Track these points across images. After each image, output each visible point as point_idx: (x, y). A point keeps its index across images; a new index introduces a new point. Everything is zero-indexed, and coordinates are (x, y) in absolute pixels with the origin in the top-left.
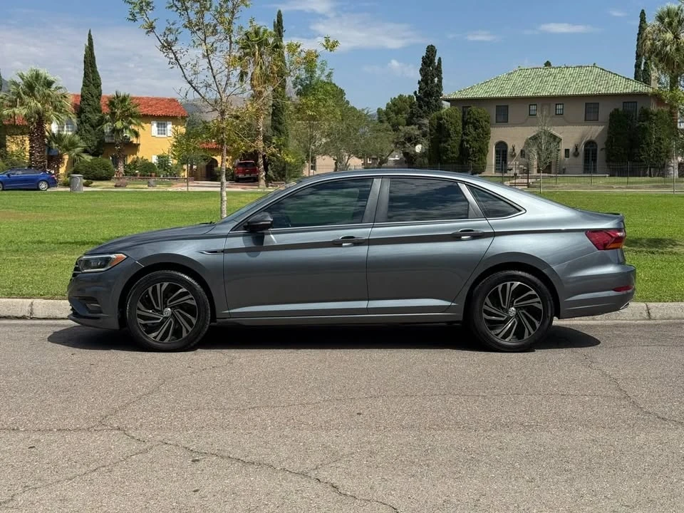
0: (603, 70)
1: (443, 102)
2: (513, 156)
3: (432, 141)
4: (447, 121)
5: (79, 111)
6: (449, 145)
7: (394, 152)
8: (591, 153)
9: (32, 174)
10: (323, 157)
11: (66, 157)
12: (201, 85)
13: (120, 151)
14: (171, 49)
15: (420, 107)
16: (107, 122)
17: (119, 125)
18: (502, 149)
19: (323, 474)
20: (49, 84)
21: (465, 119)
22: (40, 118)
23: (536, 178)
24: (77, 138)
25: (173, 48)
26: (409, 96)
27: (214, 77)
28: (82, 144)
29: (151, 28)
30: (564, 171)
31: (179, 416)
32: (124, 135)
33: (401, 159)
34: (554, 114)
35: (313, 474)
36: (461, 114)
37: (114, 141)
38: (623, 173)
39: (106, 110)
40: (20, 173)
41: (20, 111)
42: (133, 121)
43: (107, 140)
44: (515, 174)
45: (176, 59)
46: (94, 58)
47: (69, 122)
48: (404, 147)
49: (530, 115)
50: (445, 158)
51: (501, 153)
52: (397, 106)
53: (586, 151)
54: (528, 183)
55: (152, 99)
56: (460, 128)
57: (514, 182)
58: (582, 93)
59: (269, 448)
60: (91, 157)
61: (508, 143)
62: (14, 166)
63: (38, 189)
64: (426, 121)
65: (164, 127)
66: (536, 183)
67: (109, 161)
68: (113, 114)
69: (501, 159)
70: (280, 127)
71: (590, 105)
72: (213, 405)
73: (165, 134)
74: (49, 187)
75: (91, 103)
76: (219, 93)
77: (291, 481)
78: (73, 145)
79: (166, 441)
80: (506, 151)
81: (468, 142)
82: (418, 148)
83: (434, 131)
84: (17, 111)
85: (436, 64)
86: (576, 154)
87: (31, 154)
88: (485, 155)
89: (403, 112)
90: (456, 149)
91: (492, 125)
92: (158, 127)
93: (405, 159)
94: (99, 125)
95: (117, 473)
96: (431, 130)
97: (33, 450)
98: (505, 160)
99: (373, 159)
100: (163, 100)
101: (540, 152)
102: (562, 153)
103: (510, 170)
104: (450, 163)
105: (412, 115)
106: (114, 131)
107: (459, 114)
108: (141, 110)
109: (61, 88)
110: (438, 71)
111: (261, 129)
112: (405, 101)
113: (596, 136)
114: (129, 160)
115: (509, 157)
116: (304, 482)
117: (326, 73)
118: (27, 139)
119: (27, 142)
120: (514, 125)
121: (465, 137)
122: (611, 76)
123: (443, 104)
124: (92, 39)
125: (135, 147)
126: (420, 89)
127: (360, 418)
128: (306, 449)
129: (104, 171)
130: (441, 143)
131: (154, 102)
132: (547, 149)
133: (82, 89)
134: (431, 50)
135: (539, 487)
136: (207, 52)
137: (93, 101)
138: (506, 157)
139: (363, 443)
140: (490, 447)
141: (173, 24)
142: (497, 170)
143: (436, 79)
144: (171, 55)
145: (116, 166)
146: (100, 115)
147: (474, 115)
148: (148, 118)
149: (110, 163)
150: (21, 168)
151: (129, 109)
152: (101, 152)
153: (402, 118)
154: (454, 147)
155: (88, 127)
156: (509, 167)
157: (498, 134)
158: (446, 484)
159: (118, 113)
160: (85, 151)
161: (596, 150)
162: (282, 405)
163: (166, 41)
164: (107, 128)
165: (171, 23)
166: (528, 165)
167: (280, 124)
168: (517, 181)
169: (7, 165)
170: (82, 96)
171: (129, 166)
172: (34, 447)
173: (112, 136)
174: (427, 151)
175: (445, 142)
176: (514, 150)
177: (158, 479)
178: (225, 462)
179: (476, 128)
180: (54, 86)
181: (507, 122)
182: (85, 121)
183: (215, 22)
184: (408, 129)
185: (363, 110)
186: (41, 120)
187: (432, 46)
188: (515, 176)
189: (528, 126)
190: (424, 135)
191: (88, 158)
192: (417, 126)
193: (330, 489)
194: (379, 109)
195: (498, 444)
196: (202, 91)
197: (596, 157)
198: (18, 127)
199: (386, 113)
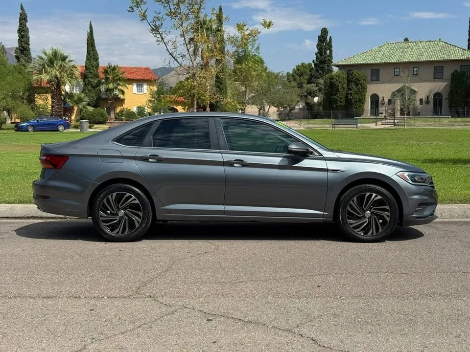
0: (446, 43)
1: (333, 67)
2: (383, 104)
3: (326, 94)
4: (337, 81)
5: (84, 76)
6: (338, 97)
7: (299, 103)
8: (438, 101)
9: (52, 120)
10: (252, 106)
11: (76, 108)
12: (179, 56)
13: (111, 103)
14: (158, 31)
15: (317, 71)
16: (103, 84)
17: (111, 86)
18: (375, 99)
19: (304, 331)
20: (64, 59)
21: (349, 79)
22: (58, 82)
23: (400, 119)
24: (83, 95)
25: (159, 31)
26: (309, 64)
27: (188, 50)
28: (87, 99)
29: (144, 17)
30: (419, 114)
31: (191, 287)
32: (115, 93)
33: (303, 107)
34: (412, 75)
35: (296, 330)
36: (346, 75)
37: (107, 97)
38: (460, 115)
39: (102, 76)
40: (46, 119)
41: (45, 77)
42: (121, 83)
43: (103, 96)
44: (385, 117)
45: (162, 39)
46: (94, 40)
47: (78, 85)
48: (307, 99)
49: (395, 75)
50: (335, 106)
51: (375, 102)
52: (300, 71)
53: (435, 100)
54: (394, 122)
55: (133, 68)
56: (345, 85)
57: (384, 122)
58: (432, 59)
59: (260, 311)
60: (93, 108)
61: (379, 95)
62: (40, 115)
63: (58, 130)
64: (321, 81)
65: (142, 87)
66: (399, 122)
67: (104, 111)
68: (107, 79)
69: (374, 106)
70: (221, 86)
71: (437, 68)
72: (212, 279)
73: (142, 92)
74: (65, 129)
75: (92, 71)
76: (192, 61)
77: (281, 336)
78: (80, 100)
79: (185, 306)
80: (378, 101)
81: (351, 94)
82: (316, 99)
83: (327, 87)
84: (42, 76)
85: (328, 41)
86: (428, 102)
87: (53, 107)
88: (363, 103)
89: (305, 75)
90: (343, 100)
91: (368, 83)
92: (137, 87)
93: (306, 107)
94: (97, 87)
95: (155, 329)
96: (325, 87)
97: (93, 312)
98: (377, 106)
99: (284, 107)
100: (140, 69)
101: (404, 101)
102: (418, 102)
103: (381, 114)
104: (338, 109)
105: (312, 76)
106: (108, 90)
107: (345, 76)
108: (126, 76)
109: (72, 61)
110: (329, 46)
111: (208, 88)
112: (306, 67)
113: (441, 89)
114: (118, 110)
115: (380, 105)
116: (291, 336)
117: (255, 47)
118: (49, 96)
119: (50, 98)
120: (383, 82)
121: (349, 92)
122: (452, 48)
123: (333, 69)
124: (92, 28)
125: (122, 101)
126: (317, 58)
127: (321, 290)
128: (287, 312)
129: (101, 118)
130: (332, 96)
131: (135, 70)
132: (409, 99)
133: (86, 62)
134: (324, 32)
135: (465, 341)
136: (183, 33)
137: (94, 70)
138: (378, 105)
139: (327, 307)
140: (421, 311)
141: (159, 14)
142: (371, 114)
143: (328, 52)
144: (159, 36)
145: (109, 114)
146: (98, 79)
147: (355, 76)
148: (130, 81)
149: (105, 112)
150: (46, 116)
151: (118, 75)
152: (99, 104)
153: (304, 79)
154: (342, 98)
155: (90, 87)
156: (381, 111)
157: (372, 89)
158: (396, 338)
159: (110, 78)
160: (89, 104)
161: (442, 99)
162: (262, 279)
163: (155, 26)
164: (103, 88)
165: (158, 13)
166: (394, 110)
167: (221, 84)
168: (387, 121)
169: (36, 114)
170: (86, 67)
171: (118, 114)
172: (93, 310)
173: (106, 94)
174: (322, 102)
175: (335, 95)
176: (383, 100)
177: (185, 333)
178: (232, 322)
179: (357, 85)
180: (67, 60)
181: (379, 80)
182: (88, 84)
183: (188, 11)
184: (309, 86)
185: (279, 73)
186: (59, 83)
187: (325, 28)
188: (385, 118)
189: (394, 83)
190: (320, 90)
191: (91, 109)
192: (316, 84)
193: (311, 342)
194: (287, 73)
195: (427, 309)
196: (180, 60)
197: (442, 104)
198: (43, 88)
199: (293, 76)
